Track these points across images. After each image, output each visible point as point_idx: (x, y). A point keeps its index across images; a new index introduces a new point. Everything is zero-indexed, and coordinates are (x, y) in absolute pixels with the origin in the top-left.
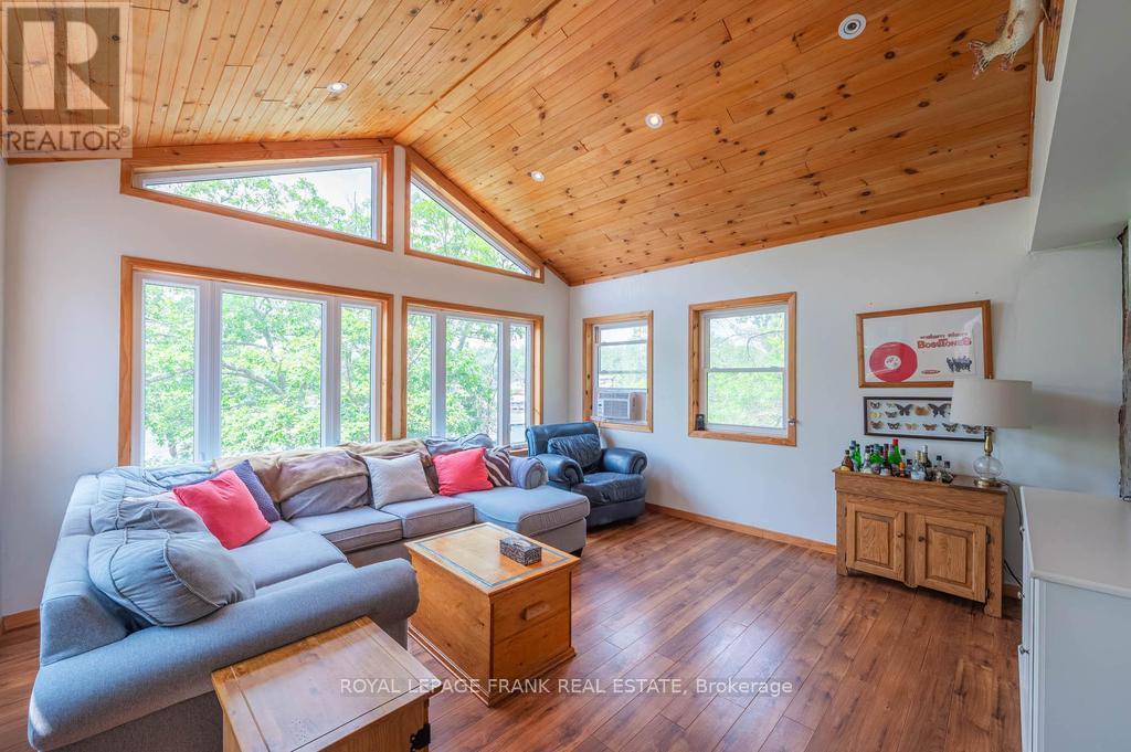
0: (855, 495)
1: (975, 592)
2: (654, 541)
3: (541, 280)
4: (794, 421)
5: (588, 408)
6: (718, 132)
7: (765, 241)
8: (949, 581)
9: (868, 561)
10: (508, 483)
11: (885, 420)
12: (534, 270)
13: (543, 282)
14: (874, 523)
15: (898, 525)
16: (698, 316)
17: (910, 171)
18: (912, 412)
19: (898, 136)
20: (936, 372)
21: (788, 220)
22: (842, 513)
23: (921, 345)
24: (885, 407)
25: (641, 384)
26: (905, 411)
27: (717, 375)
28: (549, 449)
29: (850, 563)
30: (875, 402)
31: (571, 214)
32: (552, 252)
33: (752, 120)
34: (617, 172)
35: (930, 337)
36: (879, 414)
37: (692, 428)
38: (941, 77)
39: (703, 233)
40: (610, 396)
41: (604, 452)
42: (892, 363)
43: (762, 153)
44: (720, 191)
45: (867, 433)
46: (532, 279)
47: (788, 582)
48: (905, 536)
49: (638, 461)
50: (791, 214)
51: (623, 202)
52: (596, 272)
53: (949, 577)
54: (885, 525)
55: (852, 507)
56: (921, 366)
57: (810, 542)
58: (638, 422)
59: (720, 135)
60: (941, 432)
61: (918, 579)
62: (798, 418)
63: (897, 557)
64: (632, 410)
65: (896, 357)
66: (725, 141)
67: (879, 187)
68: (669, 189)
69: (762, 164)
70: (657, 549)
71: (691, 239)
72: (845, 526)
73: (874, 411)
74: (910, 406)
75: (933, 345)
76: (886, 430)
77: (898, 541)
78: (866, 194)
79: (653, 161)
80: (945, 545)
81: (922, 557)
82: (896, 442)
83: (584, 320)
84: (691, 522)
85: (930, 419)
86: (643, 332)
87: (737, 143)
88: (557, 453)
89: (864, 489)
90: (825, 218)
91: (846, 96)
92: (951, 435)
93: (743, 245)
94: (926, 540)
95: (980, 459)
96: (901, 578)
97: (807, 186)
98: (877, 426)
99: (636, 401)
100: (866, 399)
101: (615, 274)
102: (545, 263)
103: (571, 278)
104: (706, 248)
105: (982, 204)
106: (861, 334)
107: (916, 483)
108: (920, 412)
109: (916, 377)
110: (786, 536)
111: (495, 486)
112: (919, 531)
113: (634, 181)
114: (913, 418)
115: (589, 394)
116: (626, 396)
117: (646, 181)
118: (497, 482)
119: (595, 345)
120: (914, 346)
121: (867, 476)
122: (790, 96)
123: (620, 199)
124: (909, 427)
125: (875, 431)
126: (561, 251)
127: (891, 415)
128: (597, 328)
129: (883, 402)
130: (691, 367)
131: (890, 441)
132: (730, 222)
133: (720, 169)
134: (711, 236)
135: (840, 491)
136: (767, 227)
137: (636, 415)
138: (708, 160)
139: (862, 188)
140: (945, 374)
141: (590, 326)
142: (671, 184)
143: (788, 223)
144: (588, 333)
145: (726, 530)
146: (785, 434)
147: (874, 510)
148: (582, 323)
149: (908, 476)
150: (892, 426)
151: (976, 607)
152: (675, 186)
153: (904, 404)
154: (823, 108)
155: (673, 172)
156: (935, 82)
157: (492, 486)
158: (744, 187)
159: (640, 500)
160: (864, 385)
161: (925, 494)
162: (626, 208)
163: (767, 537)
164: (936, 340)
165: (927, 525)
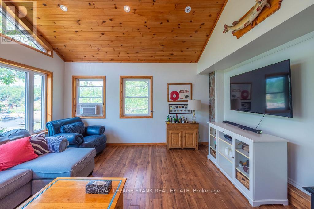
0: (171, 129)
1: (194, 146)
2: (115, 156)
3: (52, 56)
4: (152, 111)
5: (74, 111)
6: (145, 23)
7: (145, 61)
8: (189, 145)
9: (174, 145)
10: (47, 151)
11: (173, 110)
12: (48, 51)
13: (53, 57)
14: (175, 135)
15: (180, 134)
16: (123, 79)
17: (182, 51)
18: (178, 107)
19: (184, 42)
20: (183, 98)
21: (153, 56)
22: (168, 134)
23: (180, 92)
24: (173, 107)
25: (100, 102)
26: (177, 107)
27: (128, 99)
28: (62, 131)
29: (170, 147)
30: (171, 105)
31: (77, 32)
32: (60, 45)
33: (156, 23)
34: (105, 22)
35: (182, 90)
36: (172, 109)
37: (121, 116)
38: (196, 32)
39: (128, 53)
40: (86, 106)
41: (86, 128)
42: (175, 96)
43: (154, 35)
44: (138, 42)
45: (169, 113)
46: (47, 54)
47: (160, 156)
48: (182, 137)
49: (102, 129)
50: (154, 55)
51: (103, 34)
52: (80, 58)
53: (190, 144)
54: (178, 135)
55: (170, 132)
56: (180, 97)
57: (156, 144)
58: (98, 115)
59: (146, 24)
60: (183, 112)
61: (184, 146)
62: (153, 111)
63: (180, 142)
64: (97, 111)
65: (175, 95)
66: (146, 26)
67: (175, 53)
68: (123, 35)
69: (153, 37)
70: (118, 159)
71: (122, 54)
72: (169, 138)
73: (171, 108)
74: (178, 106)
75: (182, 92)
76: (173, 112)
77: (180, 138)
78: (172, 54)
79: (121, 23)
80: (189, 137)
81: (185, 141)
82: (177, 115)
83: (72, 76)
84: (121, 146)
85: (181, 109)
86: (101, 83)
87: (149, 29)
88: (66, 132)
89: (173, 127)
90: (161, 58)
91: (179, 27)
92: (185, 112)
93: (138, 60)
94: (185, 137)
95: (193, 117)
96: (181, 147)
97: (161, 48)
98: (171, 111)
99: (98, 107)
100: (169, 105)
101: (89, 60)
102: (54, 49)
103: (66, 58)
104: (126, 59)
105: (190, 63)
106: (168, 89)
107: (183, 124)
108: (180, 107)
109: (179, 99)
110: (150, 143)
111: (39, 155)
112: (184, 135)
113: (110, 28)
114: (178, 109)
115: (75, 106)
116: (94, 106)
117: (115, 29)
118: (40, 153)
119: (78, 87)
120: (179, 92)
121: (173, 124)
122: (168, 21)
123: (102, 33)
124: (178, 111)
125: (171, 113)
126: (65, 46)
127: (174, 108)
128: (78, 80)
129: (173, 106)
130: (120, 96)
131: (175, 115)
132: (137, 52)
133: (141, 35)
134: (130, 55)
135: (168, 129)
136: (146, 57)
137: (98, 112)
138: (139, 31)
139: (172, 52)
140: (184, 99)
141: (75, 79)
142: (124, 34)
143: (152, 57)
144: (75, 82)
145: (133, 146)
146: (149, 115)
147: (175, 132)
148: (71, 78)
149: (181, 123)
150: (175, 111)
151: (193, 149)
152: (125, 35)
153: (177, 106)
154: (173, 28)
155: (126, 30)
156: (195, 32)
157: (37, 155)
158: (146, 43)
159: (105, 143)
160: (169, 101)
161: (185, 126)
162: (103, 37)
163: (145, 145)
164: (183, 91)
165: (186, 133)
